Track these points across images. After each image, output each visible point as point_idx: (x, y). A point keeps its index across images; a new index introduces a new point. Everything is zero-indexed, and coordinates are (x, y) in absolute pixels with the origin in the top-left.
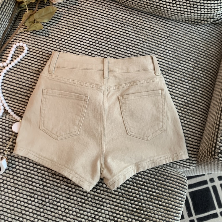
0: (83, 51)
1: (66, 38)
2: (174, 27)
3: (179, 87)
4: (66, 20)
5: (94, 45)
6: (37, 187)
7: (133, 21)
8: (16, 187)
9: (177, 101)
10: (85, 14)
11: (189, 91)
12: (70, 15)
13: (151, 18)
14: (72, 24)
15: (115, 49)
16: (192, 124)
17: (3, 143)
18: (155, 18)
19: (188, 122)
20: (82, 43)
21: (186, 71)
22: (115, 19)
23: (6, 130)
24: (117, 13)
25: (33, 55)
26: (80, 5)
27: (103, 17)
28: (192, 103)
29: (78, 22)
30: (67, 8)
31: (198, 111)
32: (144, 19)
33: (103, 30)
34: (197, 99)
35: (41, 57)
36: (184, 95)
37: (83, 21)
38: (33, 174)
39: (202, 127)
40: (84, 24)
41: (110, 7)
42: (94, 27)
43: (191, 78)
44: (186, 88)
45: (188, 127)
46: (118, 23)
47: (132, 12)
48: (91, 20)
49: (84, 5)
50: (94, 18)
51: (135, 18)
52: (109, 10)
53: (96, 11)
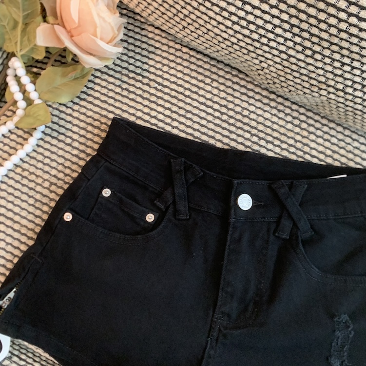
4: (120, 107)
7: (282, 130)
10: (166, 97)
12: (132, 96)
13: (331, 128)
18: (340, 129)
22: (239, 121)
24: (245, 105)
25: (27, 186)
26: (159, 73)
27: (210, 111)
30: (127, 76)
32: (312, 129)
35: (45, 196)
37: (161, 117)
47: (285, 106)
48: (180, 115)
49: (168, 73)
50: (188, 111)
51: (290, 122)
52: (228, 94)
53: (196, 93)
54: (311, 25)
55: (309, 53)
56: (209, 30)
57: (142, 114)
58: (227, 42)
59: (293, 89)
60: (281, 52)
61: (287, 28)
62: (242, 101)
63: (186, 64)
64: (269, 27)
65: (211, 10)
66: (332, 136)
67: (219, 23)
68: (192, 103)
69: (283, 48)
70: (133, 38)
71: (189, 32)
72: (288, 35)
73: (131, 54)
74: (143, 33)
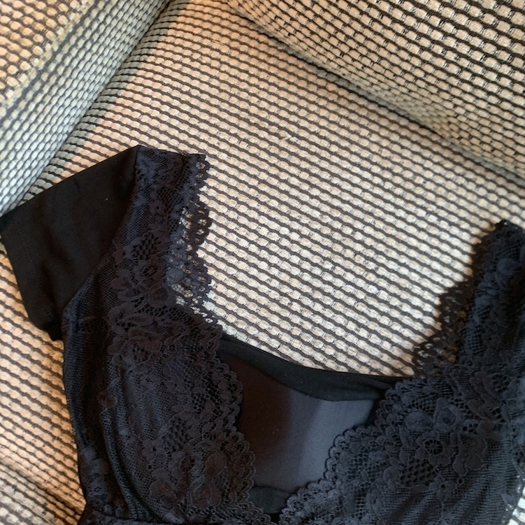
0: (273, 292)
1: (223, 232)
4: (236, 164)
5: (314, 276)
7: (472, 208)
10: (303, 154)
12: (253, 150)
14: (254, 182)
15: (391, 307)
20: (274, 260)
22: (410, 191)
24: (418, 169)
26: (293, 118)
27: (366, 175)
29: (274, 182)
30: (247, 121)
33: (359, 225)
37: (294, 181)
40: (294, 192)
41: (399, 144)
42: (326, 209)
46: (418, 206)
47: (476, 174)
48: (323, 180)
49: (306, 119)
50: (333, 175)
51: (483, 197)
52: (393, 152)
53: (346, 149)
56: (382, 58)
57: (267, 176)
60: (489, 93)
61: (505, 59)
62: (415, 163)
63: (332, 107)
64: (477, 56)
67: (400, 48)
68: (340, 164)
69: (494, 88)
70: (256, 67)
71: (349, 60)
72: (505, 69)
73: (253, 90)
74: (272, 61)
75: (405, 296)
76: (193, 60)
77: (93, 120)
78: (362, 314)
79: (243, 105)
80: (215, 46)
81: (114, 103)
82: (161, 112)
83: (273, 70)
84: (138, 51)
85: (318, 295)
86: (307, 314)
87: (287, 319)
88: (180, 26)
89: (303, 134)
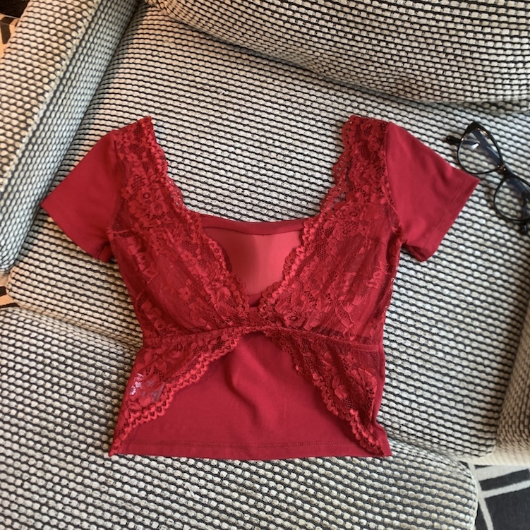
0: (231, 187)
1: (193, 157)
2: (440, 124)
3: (453, 266)
4: (193, 115)
5: (255, 172)
6: (133, 495)
7: (343, 113)
8: (88, 493)
9: (448, 299)
10: (234, 100)
11: (476, 274)
12: (203, 104)
14: (207, 124)
15: (304, 181)
16: (485, 354)
17: (61, 395)
18: (395, 105)
19: (473, 348)
20: (228, 168)
21: (469, 227)
22: (304, 111)
23: (67, 366)
24: (307, 96)
26: (224, 80)
27: (276, 106)
28: (484, 305)
29: (219, 121)
30: (195, 87)
31: (497, 323)
32: (370, 109)
33: (276, 137)
34: (497, 295)
36: (464, 284)
37: (232, 118)
38: (125, 465)
39: (509, 359)
40: (233, 125)
41: (292, 83)
42: (254, 131)
43: (481, 245)
44: (470, 268)
45: (474, 362)
46: (310, 119)
47: (343, 92)
48: (249, 114)
49: (232, 79)
50: (255, 110)
51: (349, 105)
52: (290, 89)
53: (260, 92)
54: (346, 13)
55: (350, 36)
56: (265, 32)
57: (214, 118)
58: (282, 40)
59: (346, 71)
60: (328, 40)
61: (328, 19)
62: (304, 93)
63: (247, 69)
64: (314, 20)
65: (264, 14)
66: (388, 112)
67: (273, 24)
69: (328, 37)
70: (195, 53)
71: (248, 37)
72: (330, 25)
73: (195, 67)
74: (204, 47)
75: (310, 173)
76: (153, 56)
77: (96, 106)
78: (287, 188)
79: (191, 78)
80: (166, 44)
81: (108, 93)
82: (140, 92)
83: (206, 53)
84: (116, 57)
85: (258, 183)
86: (254, 195)
87: (242, 201)
88: (141, 36)
89: (232, 88)
